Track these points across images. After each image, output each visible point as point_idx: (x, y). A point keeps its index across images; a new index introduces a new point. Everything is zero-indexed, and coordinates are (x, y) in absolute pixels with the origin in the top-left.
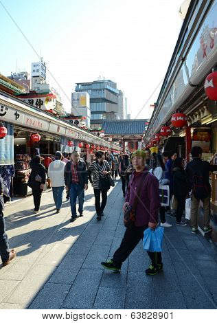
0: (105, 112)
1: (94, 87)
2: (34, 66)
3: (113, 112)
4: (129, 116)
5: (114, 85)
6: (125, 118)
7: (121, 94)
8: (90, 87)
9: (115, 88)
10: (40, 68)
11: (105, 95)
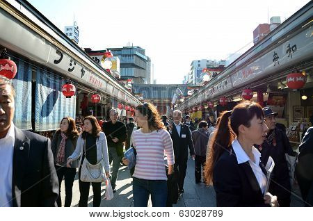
0: (133, 77)
1: (124, 52)
2: (67, 29)
3: (141, 77)
4: (155, 81)
5: (143, 52)
6: (152, 83)
7: (149, 60)
8: (120, 52)
9: (144, 54)
10: (73, 31)
11: (134, 60)
